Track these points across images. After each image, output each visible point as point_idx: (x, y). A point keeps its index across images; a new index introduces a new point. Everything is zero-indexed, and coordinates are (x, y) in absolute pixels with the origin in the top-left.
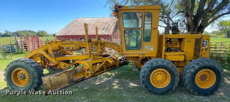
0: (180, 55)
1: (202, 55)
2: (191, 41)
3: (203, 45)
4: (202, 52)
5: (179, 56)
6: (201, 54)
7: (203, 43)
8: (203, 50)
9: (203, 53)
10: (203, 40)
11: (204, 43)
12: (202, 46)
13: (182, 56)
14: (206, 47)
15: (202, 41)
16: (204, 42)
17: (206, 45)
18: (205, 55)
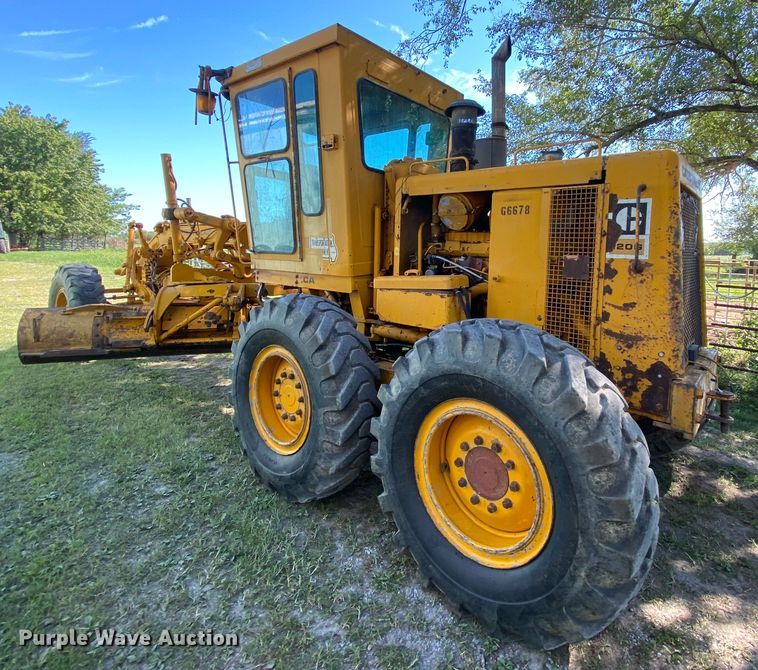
0: (428, 292)
1: (606, 316)
2: (527, 211)
3: (614, 231)
4: (608, 290)
5: (422, 295)
6: (599, 302)
7: (613, 224)
8: (610, 273)
9: (617, 298)
10: (613, 198)
11: (621, 219)
12: (600, 242)
13: (436, 297)
14: (639, 247)
15: (602, 203)
16: (615, 208)
17: (642, 230)
18: (633, 312)
